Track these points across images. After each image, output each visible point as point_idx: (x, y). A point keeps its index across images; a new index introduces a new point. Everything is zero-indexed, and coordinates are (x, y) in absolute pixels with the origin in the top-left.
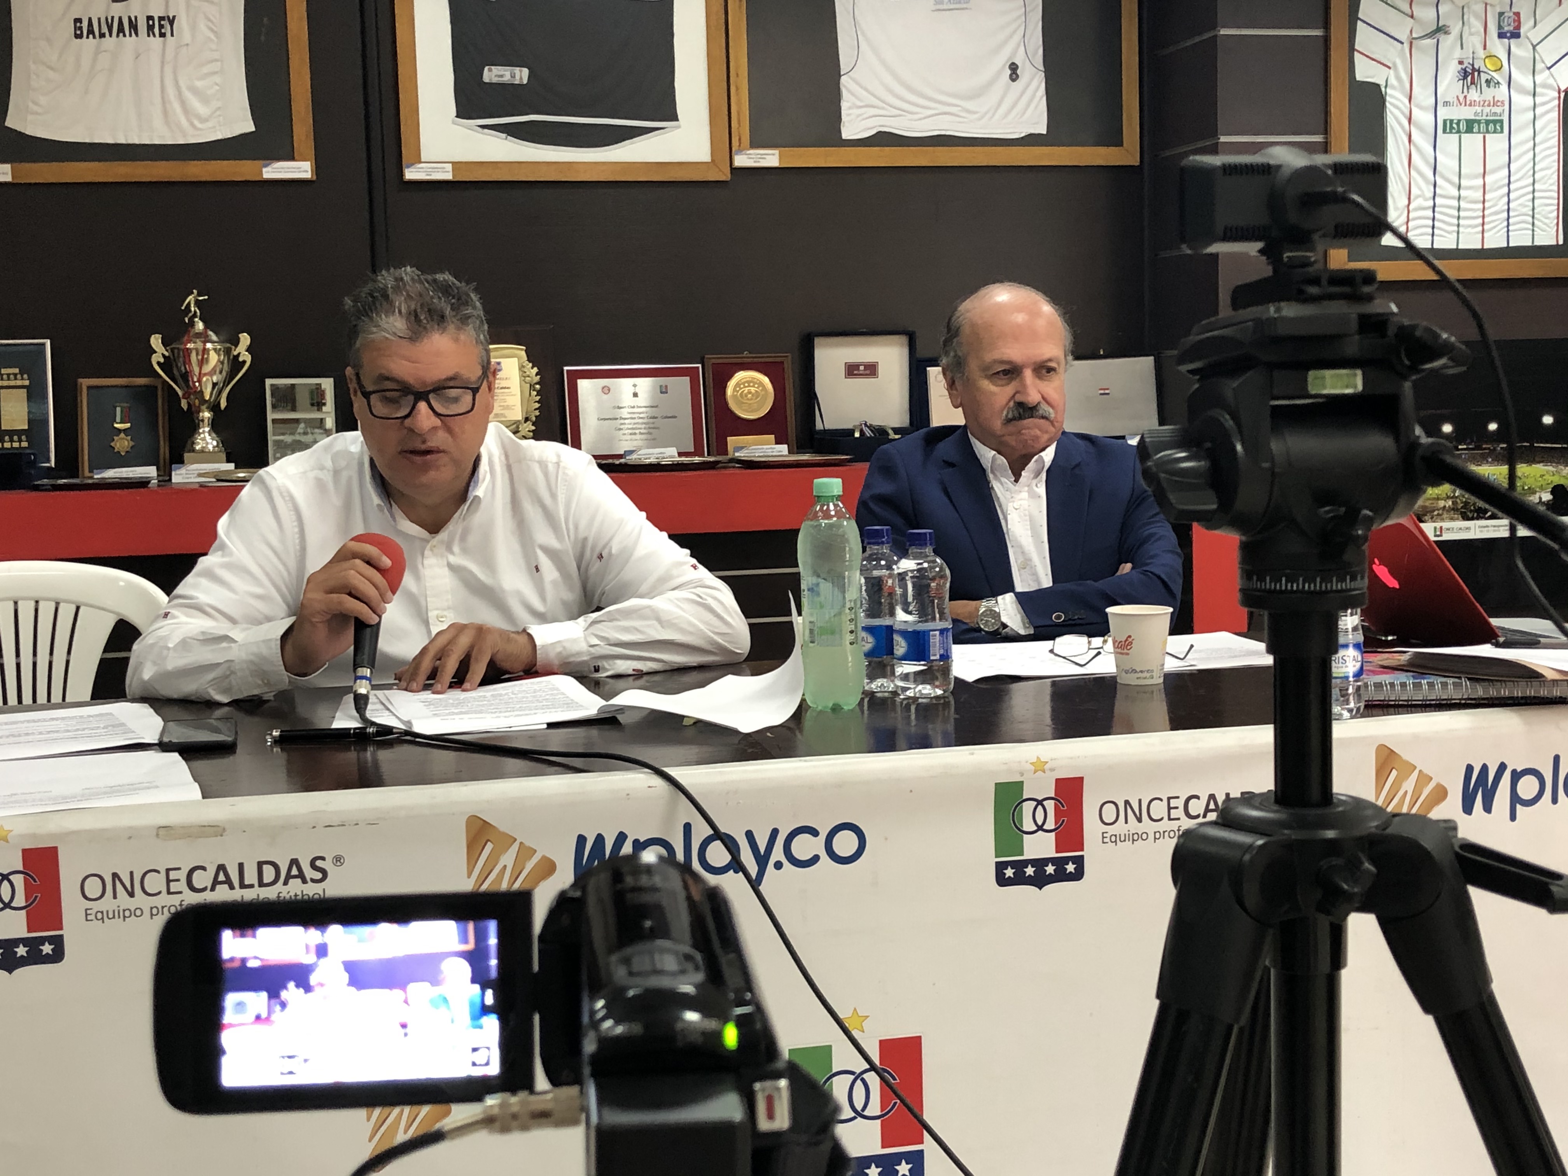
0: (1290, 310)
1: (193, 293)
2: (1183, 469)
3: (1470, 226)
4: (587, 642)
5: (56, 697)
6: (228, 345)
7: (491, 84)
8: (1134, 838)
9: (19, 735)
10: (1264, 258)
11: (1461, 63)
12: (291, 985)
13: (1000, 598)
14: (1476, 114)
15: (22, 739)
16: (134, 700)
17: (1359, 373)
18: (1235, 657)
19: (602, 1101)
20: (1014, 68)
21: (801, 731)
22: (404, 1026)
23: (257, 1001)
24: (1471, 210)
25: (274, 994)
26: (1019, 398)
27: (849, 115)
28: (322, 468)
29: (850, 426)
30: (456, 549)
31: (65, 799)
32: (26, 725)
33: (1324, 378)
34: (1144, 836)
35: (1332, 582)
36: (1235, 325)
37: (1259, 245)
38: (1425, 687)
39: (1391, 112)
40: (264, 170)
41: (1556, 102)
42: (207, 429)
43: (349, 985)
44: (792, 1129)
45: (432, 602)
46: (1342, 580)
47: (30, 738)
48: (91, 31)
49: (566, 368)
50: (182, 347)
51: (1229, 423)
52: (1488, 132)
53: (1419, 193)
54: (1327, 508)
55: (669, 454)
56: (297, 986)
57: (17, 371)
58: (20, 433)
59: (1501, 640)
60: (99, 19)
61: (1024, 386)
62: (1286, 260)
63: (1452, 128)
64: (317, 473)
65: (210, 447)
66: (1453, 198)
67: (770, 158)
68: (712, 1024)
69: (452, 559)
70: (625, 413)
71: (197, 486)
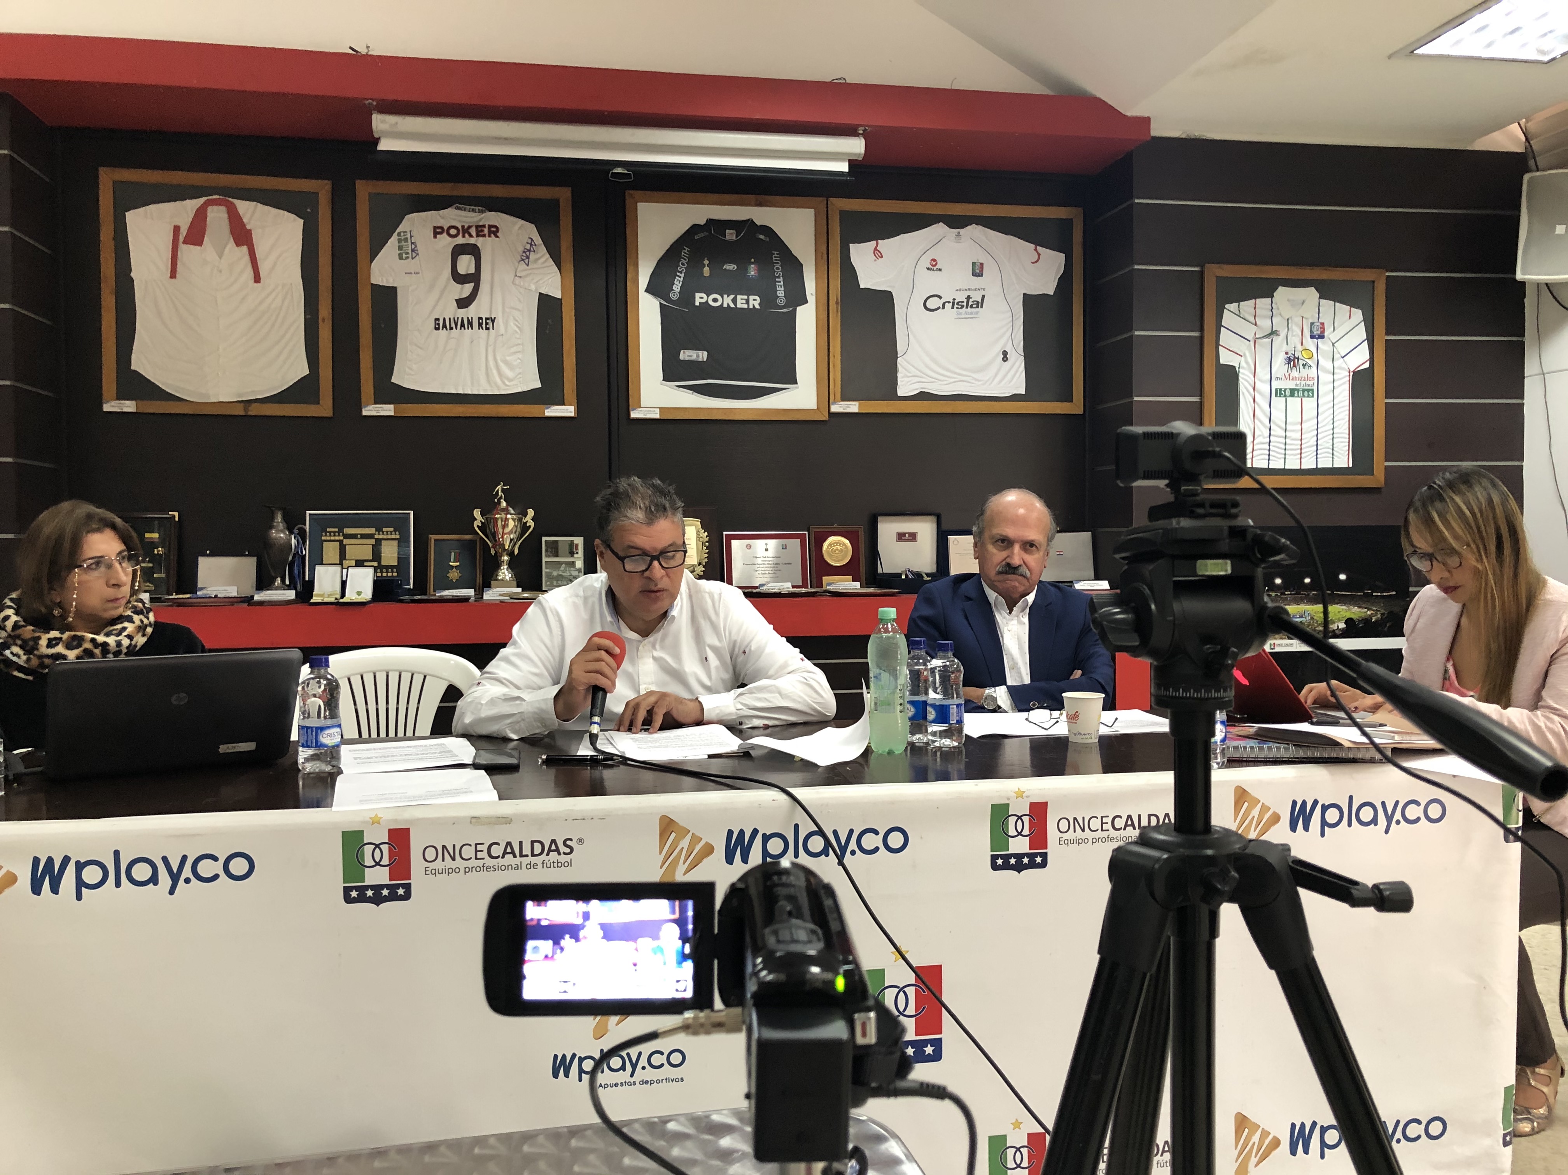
0: (1185, 523)
1: (500, 484)
2: (1117, 619)
3: (1292, 455)
4: (735, 707)
5: (409, 733)
6: (520, 516)
7: (684, 361)
8: (1080, 842)
9: (388, 756)
10: (1168, 489)
11: (1287, 353)
12: (567, 936)
13: (997, 688)
14: (1296, 385)
15: (389, 759)
16: (457, 736)
17: (1229, 562)
18: (1144, 726)
19: (761, 1023)
20: (1005, 354)
21: (868, 766)
22: (635, 965)
23: (546, 946)
24: (1293, 444)
25: (556, 943)
26: (1008, 560)
27: (902, 381)
28: (577, 596)
29: (899, 571)
30: (657, 647)
31: (415, 798)
32: (392, 750)
33: (1206, 565)
34: (1086, 841)
35: (1211, 692)
36: (1149, 531)
37: (1167, 481)
38: (1266, 749)
39: (1243, 384)
40: (546, 411)
41: (1348, 378)
42: (506, 567)
43: (603, 938)
44: (876, 1044)
45: (642, 679)
46: (1218, 691)
47: (394, 758)
48: (444, 326)
49: (724, 533)
50: (493, 516)
51: (1147, 591)
52: (1304, 396)
53: (1260, 433)
54: (1208, 646)
55: (786, 587)
56: (571, 937)
57: (392, 529)
58: (392, 567)
59: (1315, 720)
60: (450, 319)
61: (1013, 553)
62: (1182, 491)
63: (1281, 394)
64: (576, 600)
65: (507, 578)
66: (1281, 437)
67: (853, 407)
68: (828, 976)
69: (656, 654)
70: (759, 561)
71: (498, 602)
